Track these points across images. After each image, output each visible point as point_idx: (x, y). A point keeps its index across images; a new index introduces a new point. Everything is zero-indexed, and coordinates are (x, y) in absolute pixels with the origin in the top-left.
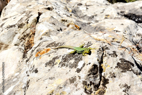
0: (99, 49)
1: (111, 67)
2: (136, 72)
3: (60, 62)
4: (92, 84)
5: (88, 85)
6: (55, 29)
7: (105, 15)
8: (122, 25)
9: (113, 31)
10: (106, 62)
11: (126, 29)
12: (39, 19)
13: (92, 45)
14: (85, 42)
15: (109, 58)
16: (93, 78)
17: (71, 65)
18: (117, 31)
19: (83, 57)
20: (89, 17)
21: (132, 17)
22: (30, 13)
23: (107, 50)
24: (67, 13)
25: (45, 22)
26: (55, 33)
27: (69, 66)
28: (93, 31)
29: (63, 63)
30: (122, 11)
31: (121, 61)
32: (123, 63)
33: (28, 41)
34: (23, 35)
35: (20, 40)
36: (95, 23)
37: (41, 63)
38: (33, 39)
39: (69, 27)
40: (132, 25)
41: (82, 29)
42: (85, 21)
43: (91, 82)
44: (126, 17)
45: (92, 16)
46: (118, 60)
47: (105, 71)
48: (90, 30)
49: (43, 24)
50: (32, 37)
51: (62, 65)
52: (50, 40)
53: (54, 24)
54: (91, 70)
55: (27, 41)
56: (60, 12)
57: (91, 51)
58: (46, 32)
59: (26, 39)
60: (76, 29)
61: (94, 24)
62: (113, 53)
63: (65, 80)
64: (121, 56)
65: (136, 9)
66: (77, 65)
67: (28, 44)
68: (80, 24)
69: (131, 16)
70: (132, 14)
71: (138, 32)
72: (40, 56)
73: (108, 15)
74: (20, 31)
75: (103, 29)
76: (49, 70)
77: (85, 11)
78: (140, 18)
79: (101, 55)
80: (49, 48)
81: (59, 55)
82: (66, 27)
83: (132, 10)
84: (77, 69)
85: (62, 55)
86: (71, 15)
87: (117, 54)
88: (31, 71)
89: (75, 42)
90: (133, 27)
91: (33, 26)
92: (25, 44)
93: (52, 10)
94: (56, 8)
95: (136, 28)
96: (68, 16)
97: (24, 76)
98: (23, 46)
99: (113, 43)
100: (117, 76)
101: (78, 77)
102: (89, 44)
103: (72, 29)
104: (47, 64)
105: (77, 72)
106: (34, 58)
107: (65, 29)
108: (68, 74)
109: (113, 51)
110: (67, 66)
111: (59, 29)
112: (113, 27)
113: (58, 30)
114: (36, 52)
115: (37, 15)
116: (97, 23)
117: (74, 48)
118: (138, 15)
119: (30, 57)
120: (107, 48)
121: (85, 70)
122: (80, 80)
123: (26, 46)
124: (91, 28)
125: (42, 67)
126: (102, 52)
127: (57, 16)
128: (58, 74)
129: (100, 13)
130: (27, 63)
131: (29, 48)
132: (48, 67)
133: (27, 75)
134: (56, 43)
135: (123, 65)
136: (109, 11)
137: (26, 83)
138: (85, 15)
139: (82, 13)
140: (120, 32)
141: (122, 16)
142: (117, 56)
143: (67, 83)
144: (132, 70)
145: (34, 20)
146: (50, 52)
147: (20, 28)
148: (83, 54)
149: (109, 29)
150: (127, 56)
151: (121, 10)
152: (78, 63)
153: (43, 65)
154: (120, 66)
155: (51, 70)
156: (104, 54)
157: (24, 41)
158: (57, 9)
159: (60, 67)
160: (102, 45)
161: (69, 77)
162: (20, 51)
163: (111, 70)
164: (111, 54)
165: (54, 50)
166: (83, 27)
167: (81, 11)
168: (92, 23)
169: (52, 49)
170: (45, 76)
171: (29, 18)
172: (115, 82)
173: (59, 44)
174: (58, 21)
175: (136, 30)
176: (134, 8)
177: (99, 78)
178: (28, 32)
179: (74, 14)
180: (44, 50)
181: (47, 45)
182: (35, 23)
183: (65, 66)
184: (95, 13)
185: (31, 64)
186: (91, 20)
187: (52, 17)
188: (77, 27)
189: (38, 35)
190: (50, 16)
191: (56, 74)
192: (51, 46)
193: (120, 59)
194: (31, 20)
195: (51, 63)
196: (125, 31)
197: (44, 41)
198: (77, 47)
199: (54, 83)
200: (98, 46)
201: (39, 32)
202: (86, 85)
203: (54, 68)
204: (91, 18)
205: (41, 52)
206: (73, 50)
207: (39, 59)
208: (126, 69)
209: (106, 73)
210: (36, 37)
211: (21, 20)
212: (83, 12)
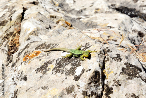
0: (100, 52)
1: (115, 73)
2: (144, 78)
3: (54, 67)
4: (93, 94)
5: (89, 96)
6: (43, 27)
7: (95, 9)
8: (116, 21)
9: (106, 27)
10: (108, 67)
11: (121, 25)
12: (25, 15)
13: (91, 47)
14: (82, 43)
15: (112, 62)
16: (94, 87)
17: (67, 72)
18: (111, 27)
19: (81, 61)
20: (77, 11)
21: (124, 11)
22: (13, 8)
23: (109, 53)
24: (54, 8)
25: (32, 19)
26: (44, 32)
27: (64, 73)
28: (84, 28)
29: (58, 69)
30: (113, 4)
31: (126, 66)
32: (129, 68)
33: (12, 40)
34: (6, 34)
35: (3, 39)
36: (85, 18)
37: (31, 69)
38: (17, 39)
39: (59, 24)
40: (127, 20)
41: (73, 26)
42: (74, 16)
43: (92, 92)
44: (118, 11)
45: (81, 11)
46: (122, 64)
47: (108, 78)
48: (81, 26)
49: (30, 21)
50: (16, 36)
51: (56, 72)
52: (39, 40)
53: (42, 21)
54: (92, 78)
55: (10, 40)
56: (46, 7)
57: (90, 55)
58: (34, 30)
59: (9, 38)
60: (66, 26)
61: (84, 20)
62: (116, 56)
63: (61, 90)
64: (125, 60)
65: (128, 1)
66: (75, 71)
67: (12, 44)
68: (69, 19)
69: (123, 9)
70: (124, 7)
71: (133, 28)
72: (29, 60)
73: (98, 9)
74: (2, 29)
75: (95, 25)
76: (41, 77)
77: (72, 5)
78: (133, 12)
79: (102, 59)
80: (38, 50)
81: (51, 59)
82: (55, 25)
83: (124, 3)
84: (75, 76)
85: (56, 59)
86: (58, 10)
87: (121, 57)
88: (18, 78)
89: (70, 43)
90: (128, 22)
91: (18, 24)
92: (8, 44)
93: (38, 4)
94: (42, 1)
95: (131, 23)
96: (55, 11)
97: (11, 84)
98: (7, 46)
99: (109, 41)
100: (123, 84)
101: (77, 86)
102: (87, 46)
103: (62, 26)
104: (38, 70)
105: (76, 80)
106: (22, 63)
107: (54, 27)
108: (64, 83)
109: (117, 53)
110: (62, 72)
111: (48, 27)
112: (107, 23)
113: (46, 28)
114: (24, 56)
115: (22, 11)
116: (88, 19)
117: (69, 51)
118: (130, 9)
119: (16, 62)
120: (109, 51)
121: (84, 77)
122: (79, 90)
123: (10, 47)
124: (82, 24)
125: (32, 74)
126: (104, 56)
127: (44, 12)
128: (52, 82)
129: (89, 6)
130: (14, 68)
131: (13, 49)
132: (40, 74)
133: (14, 82)
134: (47, 44)
135: (129, 71)
136: (99, 5)
137: (14, 93)
138: (73, 9)
139: (70, 7)
140: (114, 28)
141: (114, 10)
142: (121, 60)
143: (63, 94)
144: (140, 76)
145: (19, 16)
146: (41, 55)
147: (3, 25)
148: (82, 59)
149: (101, 25)
150: (132, 59)
151: (111, 2)
152: (75, 68)
153: (33, 71)
154: (125, 72)
155: (43, 78)
156: (106, 58)
157: (7, 41)
158: (42, 3)
159: (54, 73)
160: (102, 47)
161: (66, 86)
162: (3, 53)
163: (115, 77)
164: (114, 58)
165: (45, 53)
166: (73, 22)
167: (67, 5)
168: (81, 18)
169: (42, 52)
170: (36, 84)
171: (12, 14)
172: (121, 91)
173: (51, 46)
174: (46, 17)
175: (131, 26)
176: (126, 1)
177: (101, 86)
178: (11, 30)
179: (61, 9)
180: (33, 53)
181: (37, 46)
182: (20, 20)
183: (60, 73)
184: (83, 7)
185: (19, 70)
186: (80, 15)
187: (39, 13)
188: (67, 24)
189: (24, 34)
190: (37, 12)
191: (49, 82)
192: (41, 47)
193: (125, 64)
194: (15, 16)
195: (43, 69)
196: (120, 27)
197: (33, 41)
198: (73, 49)
199: (48, 94)
200: (98, 48)
201: (25, 30)
202: (87, 96)
203: (46, 75)
204: (80, 13)
205: (30, 56)
206: (69, 54)
207: (27, 64)
208: (133, 75)
209: (109, 81)
210: (22, 36)
211: (3, 16)
212: (70, 5)
